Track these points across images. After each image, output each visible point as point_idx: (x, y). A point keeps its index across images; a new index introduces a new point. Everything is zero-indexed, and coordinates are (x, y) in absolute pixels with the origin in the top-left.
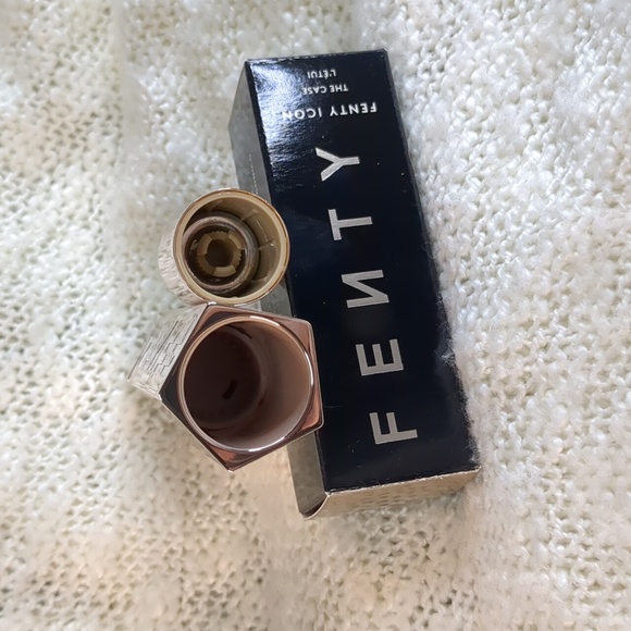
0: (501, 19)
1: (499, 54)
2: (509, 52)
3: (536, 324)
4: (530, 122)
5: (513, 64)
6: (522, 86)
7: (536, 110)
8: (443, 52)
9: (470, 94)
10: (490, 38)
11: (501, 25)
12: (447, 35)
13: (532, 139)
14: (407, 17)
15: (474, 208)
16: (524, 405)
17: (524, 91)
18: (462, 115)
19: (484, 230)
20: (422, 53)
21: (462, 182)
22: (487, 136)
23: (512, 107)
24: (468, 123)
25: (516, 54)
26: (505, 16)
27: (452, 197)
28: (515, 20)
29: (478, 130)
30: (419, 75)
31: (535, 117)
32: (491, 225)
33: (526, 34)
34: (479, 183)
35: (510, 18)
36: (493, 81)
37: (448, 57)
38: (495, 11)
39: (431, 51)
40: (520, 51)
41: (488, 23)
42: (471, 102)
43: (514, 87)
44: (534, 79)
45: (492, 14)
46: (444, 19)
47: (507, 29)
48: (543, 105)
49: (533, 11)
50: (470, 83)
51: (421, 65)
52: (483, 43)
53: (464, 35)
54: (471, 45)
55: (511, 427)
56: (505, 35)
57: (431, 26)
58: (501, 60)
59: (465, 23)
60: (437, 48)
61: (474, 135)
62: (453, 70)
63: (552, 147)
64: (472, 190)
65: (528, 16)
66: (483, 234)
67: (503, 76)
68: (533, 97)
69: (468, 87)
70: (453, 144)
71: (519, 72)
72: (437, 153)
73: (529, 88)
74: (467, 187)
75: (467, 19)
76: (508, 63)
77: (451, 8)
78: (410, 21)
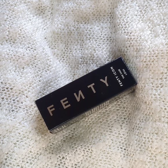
0: (157, 6)
1: (156, 15)
2: (159, 14)
3: (164, 73)
4: (161, 30)
5: (159, 17)
6: (161, 22)
7: (163, 27)
8: (144, 12)
9: (150, 23)
10: (155, 10)
11: (157, 8)
12: (145, 8)
13: (161, 33)
14: (136, 3)
15: (148, 47)
16: (160, 89)
17: (161, 23)
18: (148, 27)
19: (150, 51)
20: (138, 12)
21: (147, 41)
22: (153, 32)
23: (158, 26)
24: (149, 29)
25: (160, 15)
26: (158, 6)
27: (144, 44)
28: (161, 7)
29: (151, 31)
30: (137, 16)
31: (162, 29)
32: (151, 50)
33: (163, 11)
34: (150, 42)
35: (160, 7)
36: (154, 20)
37: (145, 13)
38: (156, 5)
39: (141, 11)
40: (161, 14)
41: (155, 7)
42: (150, 25)
43: (159, 22)
44: (163, 21)
45: (155, 5)
46: (144, 5)
47: (159, 9)
48: (164, 26)
49: (165, 6)
50: (150, 20)
51: (138, 14)
52: (153, 11)
53: (148, 9)
54: (150, 11)
55: (156, 93)
56: (158, 10)
57: (141, 6)
58: (157, 16)
59: (149, 6)
60: (142, 11)
61: (150, 32)
62: (146, 16)
63: (165, 35)
64: (149, 43)
65: (164, 7)
66: (149, 52)
67: (157, 19)
68: (163, 24)
69: (149, 21)
70: (145, 33)
71: (160, 19)
72: (141, 34)
73: (162, 22)
74: (148, 42)
75: (149, 5)
76: (158, 17)
77: (146, 2)
78: (137, 4)
